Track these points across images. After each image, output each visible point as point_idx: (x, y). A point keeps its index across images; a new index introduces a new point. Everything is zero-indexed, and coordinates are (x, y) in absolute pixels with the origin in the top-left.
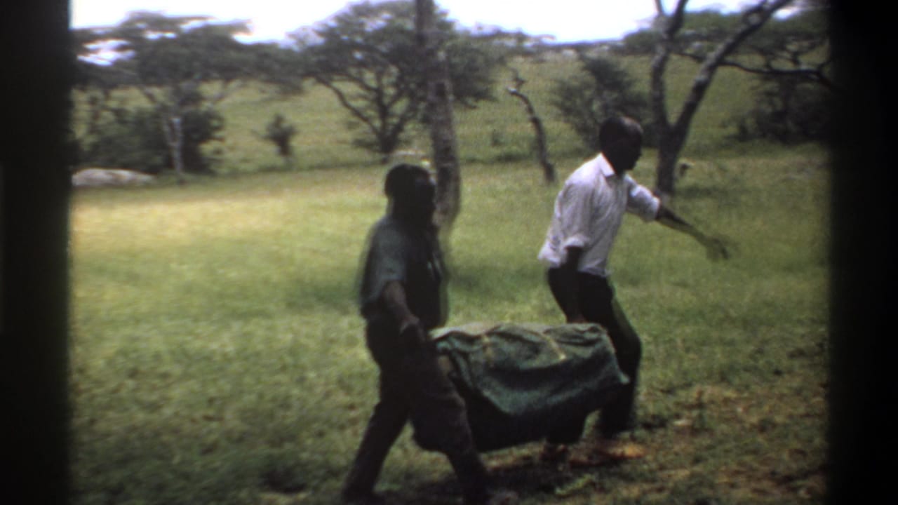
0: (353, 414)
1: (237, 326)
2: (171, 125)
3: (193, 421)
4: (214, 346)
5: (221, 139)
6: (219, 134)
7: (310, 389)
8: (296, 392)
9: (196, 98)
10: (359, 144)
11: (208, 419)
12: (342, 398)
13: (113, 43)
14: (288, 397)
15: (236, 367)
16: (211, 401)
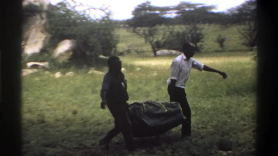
0: (246, 127)
1: (211, 100)
2: (188, 37)
3: (198, 128)
4: (205, 106)
5: (203, 42)
6: (202, 40)
7: (234, 119)
8: (229, 120)
9: (196, 29)
10: (244, 44)
11: (202, 128)
12: (242, 122)
13: (176, 11)
14: (226, 121)
15: (211, 112)
16: (203, 122)
